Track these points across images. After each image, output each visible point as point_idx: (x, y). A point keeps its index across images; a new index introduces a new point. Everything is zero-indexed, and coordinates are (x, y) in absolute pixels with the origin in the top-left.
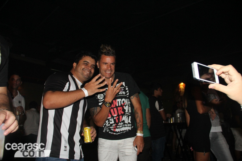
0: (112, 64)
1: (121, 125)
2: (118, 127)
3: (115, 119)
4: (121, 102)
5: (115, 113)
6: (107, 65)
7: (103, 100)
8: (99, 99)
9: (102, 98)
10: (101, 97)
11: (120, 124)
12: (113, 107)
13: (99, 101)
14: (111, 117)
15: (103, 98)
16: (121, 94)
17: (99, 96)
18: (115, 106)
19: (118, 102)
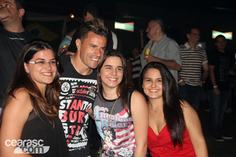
0: (103, 48)
1: (76, 140)
2: (72, 141)
3: (71, 128)
4: (87, 106)
5: (73, 118)
6: (96, 48)
7: (67, 93)
8: (63, 90)
9: (66, 91)
10: (66, 89)
11: (75, 138)
12: (75, 109)
13: (61, 93)
14: (65, 121)
15: (68, 91)
16: (92, 96)
17: (64, 87)
18: (78, 109)
19: (84, 105)
